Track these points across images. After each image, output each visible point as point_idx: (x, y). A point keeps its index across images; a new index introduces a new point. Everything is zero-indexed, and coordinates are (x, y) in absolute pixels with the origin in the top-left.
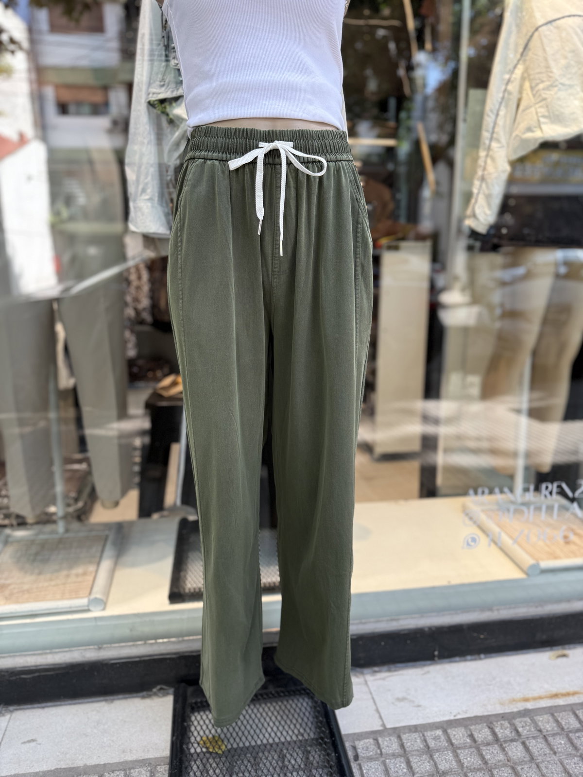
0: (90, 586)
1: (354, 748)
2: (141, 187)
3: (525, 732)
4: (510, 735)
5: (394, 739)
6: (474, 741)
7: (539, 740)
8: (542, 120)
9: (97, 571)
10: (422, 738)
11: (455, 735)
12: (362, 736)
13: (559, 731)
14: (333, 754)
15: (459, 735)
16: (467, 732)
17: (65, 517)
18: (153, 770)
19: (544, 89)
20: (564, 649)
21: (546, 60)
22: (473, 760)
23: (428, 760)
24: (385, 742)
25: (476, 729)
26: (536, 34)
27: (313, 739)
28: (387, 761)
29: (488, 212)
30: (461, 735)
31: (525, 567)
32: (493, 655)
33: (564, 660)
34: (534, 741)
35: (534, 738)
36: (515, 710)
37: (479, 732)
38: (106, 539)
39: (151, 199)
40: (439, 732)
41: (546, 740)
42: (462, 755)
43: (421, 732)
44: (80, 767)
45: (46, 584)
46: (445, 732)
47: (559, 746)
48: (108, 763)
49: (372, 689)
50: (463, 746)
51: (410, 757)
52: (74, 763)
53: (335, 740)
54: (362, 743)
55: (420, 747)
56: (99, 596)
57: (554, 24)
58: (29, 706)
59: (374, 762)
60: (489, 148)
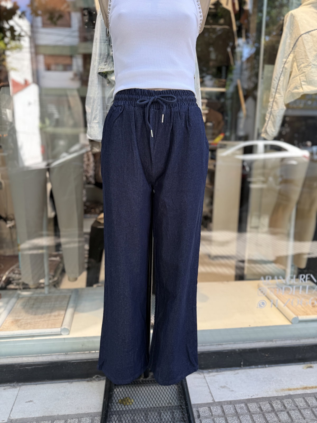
0: (62, 322)
1: (198, 411)
2: (93, 116)
3: (289, 406)
4: (281, 408)
5: (219, 407)
6: (262, 410)
7: (296, 411)
8: (303, 83)
9: (65, 314)
10: (234, 408)
11: (251, 407)
12: (202, 405)
13: (307, 407)
14: (186, 415)
15: (254, 407)
16: (257, 405)
17: (49, 285)
18: (93, 419)
19: (304, 67)
20: (311, 363)
21: (305, 52)
22: (260, 420)
23: (237, 419)
24: (214, 409)
25: (262, 404)
26: (300, 38)
27: (176, 406)
28: (215, 419)
29: (274, 130)
30: (255, 407)
31: (291, 319)
32: (273, 365)
33: (310, 369)
34: (293, 412)
35: (294, 410)
36: (284, 395)
37: (264, 406)
38: (70, 297)
39: (98, 123)
40: (243, 405)
41: (300, 412)
42: (255, 417)
43: (233, 405)
44: (55, 416)
45: (39, 320)
46: (246, 405)
47: (307, 415)
48: (70, 414)
49: (208, 381)
50: (255, 413)
51: (227, 417)
52: (52, 414)
53: (188, 407)
54: (202, 409)
55: (233, 412)
56: (66, 327)
57: (310, 33)
58: (29, 383)
59: (208, 419)
60: (275, 98)
